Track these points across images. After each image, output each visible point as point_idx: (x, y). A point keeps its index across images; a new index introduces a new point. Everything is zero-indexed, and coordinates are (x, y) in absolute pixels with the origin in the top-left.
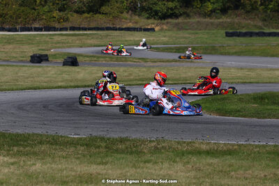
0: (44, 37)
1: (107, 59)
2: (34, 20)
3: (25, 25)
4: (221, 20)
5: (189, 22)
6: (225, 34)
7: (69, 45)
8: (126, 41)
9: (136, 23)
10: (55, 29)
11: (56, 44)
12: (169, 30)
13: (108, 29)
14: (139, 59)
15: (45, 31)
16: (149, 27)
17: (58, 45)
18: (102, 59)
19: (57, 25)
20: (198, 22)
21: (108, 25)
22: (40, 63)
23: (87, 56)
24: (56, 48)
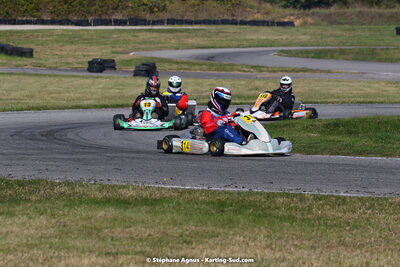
0: (124, 34)
1: (204, 67)
2: (115, 9)
3: (100, 15)
4: (394, 10)
5: (345, 13)
6: (395, 32)
7: (160, 45)
8: (246, 40)
9: (267, 13)
10: (145, 22)
11: (140, 43)
12: (314, 24)
13: (224, 22)
14: (252, 67)
15: (130, 25)
16: (286, 20)
17: (143, 46)
18: (197, 67)
19: (149, 17)
20: (360, 12)
21: (226, 17)
22: (101, 72)
23: (177, 63)
24: (138, 49)
